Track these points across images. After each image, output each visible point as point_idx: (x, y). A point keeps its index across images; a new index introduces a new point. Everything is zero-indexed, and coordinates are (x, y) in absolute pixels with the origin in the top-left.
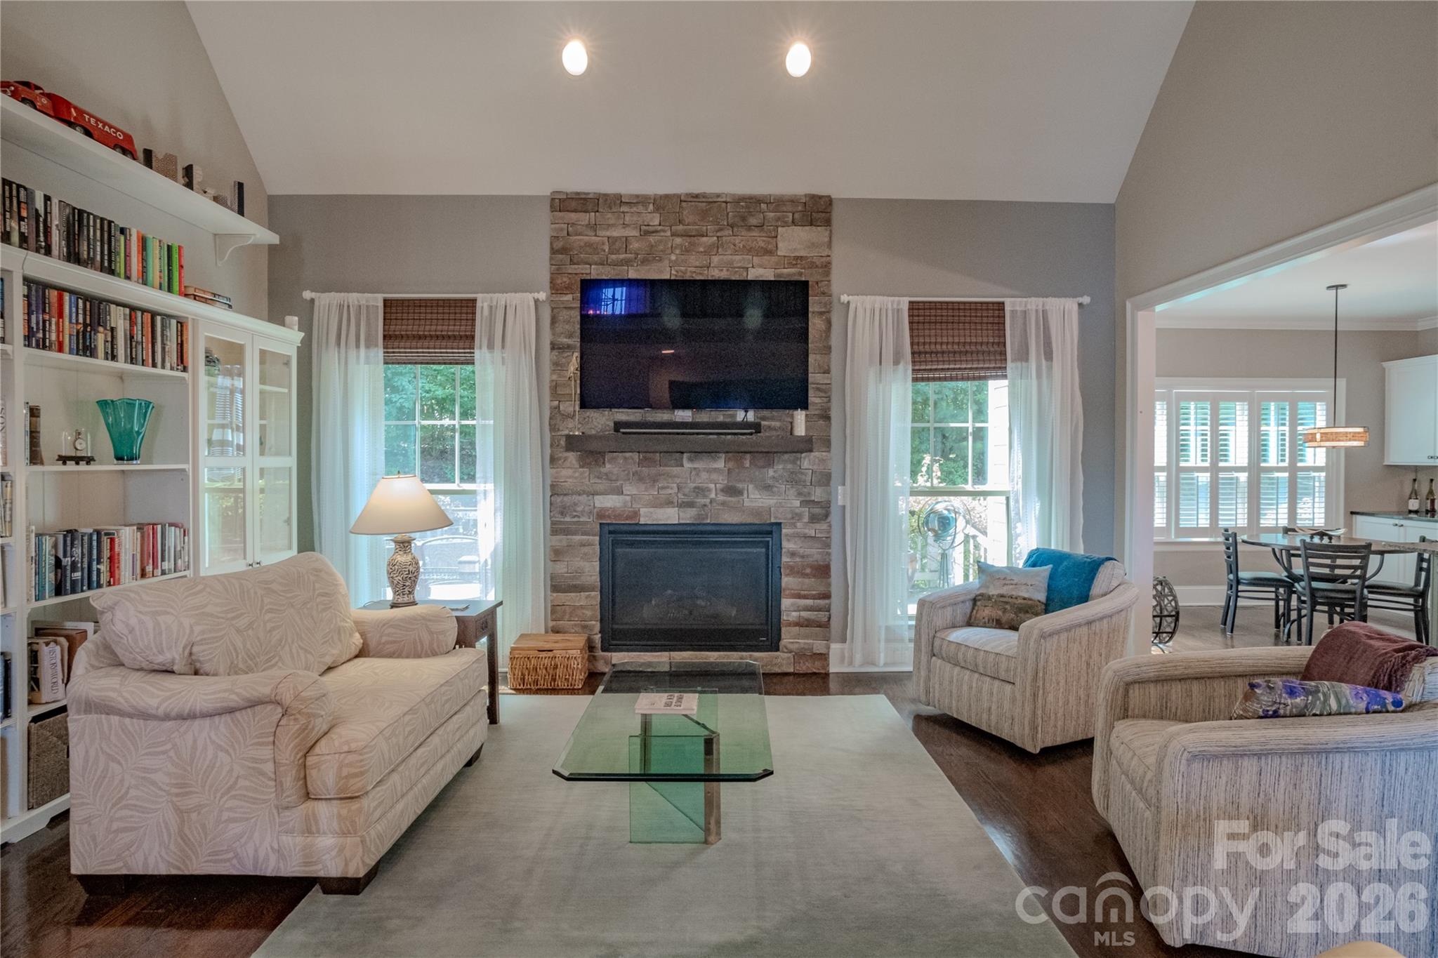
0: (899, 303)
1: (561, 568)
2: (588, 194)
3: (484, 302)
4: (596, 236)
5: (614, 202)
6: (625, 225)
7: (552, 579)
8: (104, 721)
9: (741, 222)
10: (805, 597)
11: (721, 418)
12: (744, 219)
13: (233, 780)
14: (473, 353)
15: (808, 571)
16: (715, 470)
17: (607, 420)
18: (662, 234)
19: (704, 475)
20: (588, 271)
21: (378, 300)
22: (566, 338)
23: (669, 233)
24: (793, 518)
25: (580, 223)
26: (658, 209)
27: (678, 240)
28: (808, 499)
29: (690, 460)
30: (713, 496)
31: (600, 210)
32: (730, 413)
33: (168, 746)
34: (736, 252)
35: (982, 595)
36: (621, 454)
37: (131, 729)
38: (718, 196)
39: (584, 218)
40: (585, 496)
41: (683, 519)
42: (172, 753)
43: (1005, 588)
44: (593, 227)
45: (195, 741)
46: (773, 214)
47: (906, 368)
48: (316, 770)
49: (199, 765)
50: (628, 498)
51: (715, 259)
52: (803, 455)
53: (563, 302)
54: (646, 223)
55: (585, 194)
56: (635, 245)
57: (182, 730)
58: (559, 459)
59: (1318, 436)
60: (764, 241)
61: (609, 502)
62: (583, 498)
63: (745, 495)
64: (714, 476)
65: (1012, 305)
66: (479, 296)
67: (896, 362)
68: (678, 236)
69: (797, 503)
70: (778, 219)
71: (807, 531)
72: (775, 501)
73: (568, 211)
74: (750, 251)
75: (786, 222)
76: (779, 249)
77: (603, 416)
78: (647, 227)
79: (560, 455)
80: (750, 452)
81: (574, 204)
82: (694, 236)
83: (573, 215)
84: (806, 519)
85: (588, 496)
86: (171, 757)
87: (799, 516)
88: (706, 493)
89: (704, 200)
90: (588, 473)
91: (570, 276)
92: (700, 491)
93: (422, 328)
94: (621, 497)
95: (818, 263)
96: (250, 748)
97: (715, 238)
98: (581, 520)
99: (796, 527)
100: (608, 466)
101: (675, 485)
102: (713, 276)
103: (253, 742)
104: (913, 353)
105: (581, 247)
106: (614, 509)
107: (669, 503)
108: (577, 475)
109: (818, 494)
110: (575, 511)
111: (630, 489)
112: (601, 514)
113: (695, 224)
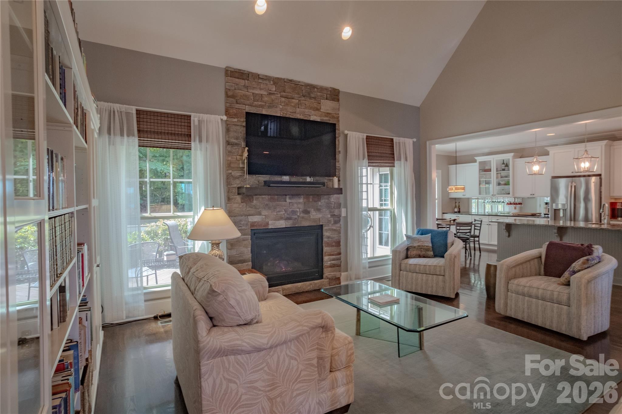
0: (363, 136)
1: (234, 252)
2: (245, 71)
3: (195, 118)
4: (247, 92)
5: (257, 77)
6: (261, 89)
7: (229, 258)
8: (225, 361)
9: (308, 96)
10: (333, 255)
11: (301, 180)
12: (309, 94)
13: (299, 373)
14: (191, 144)
15: (334, 244)
16: (299, 203)
17: (255, 180)
18: (277, 95)
19: (296, 205)
20: (244, 108)
21: (133, 110)
22: (235, 139)
23: (279, 95)
24: (328, 222)
25: (241, 84)
26: (275, 83)
27: (283, 99)
28: (333, 214)
29: (290, 198)
30: (299, 214)
31: (250, 80)
32: (304, 178)
33: (265, 364)
34: (306, 108)
35: (411, 246)
36: (260, 196)
37: (243, 361)
38: (299, 82)
39: (242, 82)
40: (244, 216)
41: (287, 225)
42: (266, 369)
43: (420, 243)
44: (247, 87)
45: (279, 358)
46: (320, 94)
47: (366, 161)
48: (337, 356)
49: (281, 371)
50: (264, 217)
51: (298, 110)
52: (331, 196)
53: (234, 122)
54: (270, 89)
55: (243, 70)
56: (266, 99)
57: (271, 354)
58: (232, 199)
59: (454, 189)
60: (316, 104)
61: (256, 219)
62: (243, 218)
63: (311, 213)
64: (300, 206)
65: (396, 139)
66: (193, 115)
67: (363, 159)
68: (283, 97)
69: (329, 216)
70: (321, 96)
71: (333, 227)
72: (321, 216)
73: (234, 77)
74: (311, 108)
75: (324, 98)
76: (321, 109)
77: (253, 178)
78: (270, 91)
79: (232, 197)
80: (312, 195)
81: (237, 75)
82: (289, 98)
83: (237, 80)
84: (332, 223)
85: (245, 217)
86: (265, 371)
87: (329, 221)
88: (296, 213)
89: (294, 83)
90: (245, 206)
91: (237, 109)
92: (294, 212)
93: (160, 128)
94: (261, 217)
95: (335, 116)
96: (307, 354)
97: (298, 101)
98: (242, 228)
99: (329, 226)
100: (255, 202)
101: (284, 210)
102: (297, 117)
103: (308, 350)
104: (368, 156)
105: (241, 96)
106: (258, 222)
107: (281, 218)
108: (241, 206)
109: (336, 212)
110: (241, 224)
111: (264, 212)
112: (253, 224)
113: (290, 93)
